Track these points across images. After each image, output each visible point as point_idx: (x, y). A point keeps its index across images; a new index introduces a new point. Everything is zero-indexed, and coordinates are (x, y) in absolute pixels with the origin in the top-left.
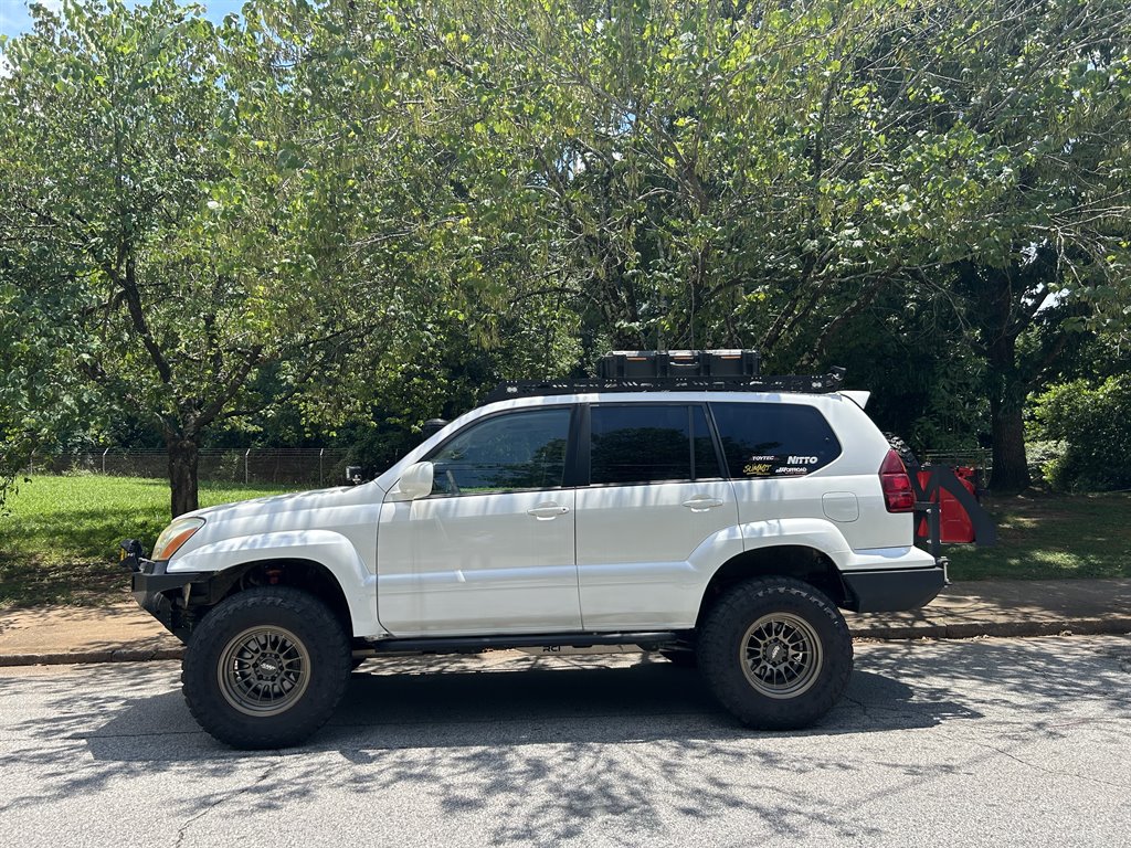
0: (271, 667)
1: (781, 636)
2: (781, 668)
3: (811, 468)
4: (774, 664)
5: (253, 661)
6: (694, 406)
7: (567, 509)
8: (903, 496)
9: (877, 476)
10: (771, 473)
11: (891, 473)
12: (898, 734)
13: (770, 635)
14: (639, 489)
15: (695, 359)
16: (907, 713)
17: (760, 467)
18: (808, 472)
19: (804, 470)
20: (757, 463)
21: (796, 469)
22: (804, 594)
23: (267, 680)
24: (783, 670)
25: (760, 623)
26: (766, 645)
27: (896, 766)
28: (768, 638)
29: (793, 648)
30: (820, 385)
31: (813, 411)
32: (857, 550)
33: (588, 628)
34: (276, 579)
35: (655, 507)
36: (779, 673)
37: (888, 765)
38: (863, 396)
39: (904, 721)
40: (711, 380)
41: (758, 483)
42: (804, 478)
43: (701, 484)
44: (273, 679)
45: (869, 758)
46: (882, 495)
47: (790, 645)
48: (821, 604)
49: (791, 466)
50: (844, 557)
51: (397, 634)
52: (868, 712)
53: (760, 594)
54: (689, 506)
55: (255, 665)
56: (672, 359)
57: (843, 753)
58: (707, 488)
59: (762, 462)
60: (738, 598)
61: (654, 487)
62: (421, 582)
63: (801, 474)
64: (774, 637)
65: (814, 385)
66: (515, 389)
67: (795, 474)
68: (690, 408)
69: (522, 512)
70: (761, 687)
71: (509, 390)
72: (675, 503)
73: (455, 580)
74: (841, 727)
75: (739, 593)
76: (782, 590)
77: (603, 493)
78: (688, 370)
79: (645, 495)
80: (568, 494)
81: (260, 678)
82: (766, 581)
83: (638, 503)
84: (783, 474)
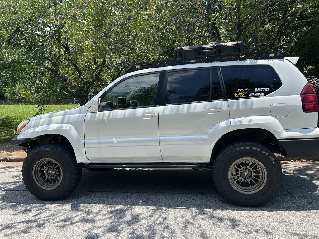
0: (52, 172)
1: (248, 167)
2: (248, 180)
3: (266, 93)
4: (245, 179)
5: (46, 170)
6: (213, 69)
7: (155, 114)
8: (314, 104)
9: (299, 95)
10: (247, 96)
11: (307, 94)
12: (302, 213)
13: (243, 166)
14: (186, 105)
15: (214, 47)
16: (311, 201)
17: (241, 94)
18: (265, 95)
19: (263, 94)
20: (240, 92)
21: (259, 94)
22: (258, 150)
23: (51, 176)
24: (249, 181)
25: (238, 161)
26: (241, 170)
27: (294, 234)
28: (242, 168)
29: (254, 172)
30: (273, 55)
31: (269, 67)
32: (286, 130)
33: (165, 161)
34: (61, 140)
35: (193, 113)
36: (247, 182)
37: (290, 233)
38: (295, 59)
39: (308, 205)
40: (222, 57)
41: (241, 101)
42: (262, 98)
43: (214, 103)
44: (53, 176)
45: (283, 227)
46: (301, 104)
47: (253, 171)
48: (267, 154)
49: (257, 92)
50: (279, 133)
51: (94, 162)
52: (292, 199)
53: (238, 149)
54: (207, 112)
55: (47, 171)
56: (204, 48)
57: (271, 223)
58: (217, 104)
59: (243, 91)
60: (228, 151)
61: (193, 105)
62: (100, 143)
63: (261, 96)
64: (245, 167)
65: (271, 55)
66: (138, 67)
67: (258, 96)
68: (211, 70)
69: (138, 116)
70: (238, 188)
71: (136, 67)
72: (202, 111)
73: (113, 142)
74: (276, 207)
75: (228, 149)
76: (248, 148)
77: (171, 107)
78: (211, 53)
79: (189, 108)
80: (157, 108)
81: (49, 176)
82: (241, 144)
83: (185, 111)
84: (253, 96)
